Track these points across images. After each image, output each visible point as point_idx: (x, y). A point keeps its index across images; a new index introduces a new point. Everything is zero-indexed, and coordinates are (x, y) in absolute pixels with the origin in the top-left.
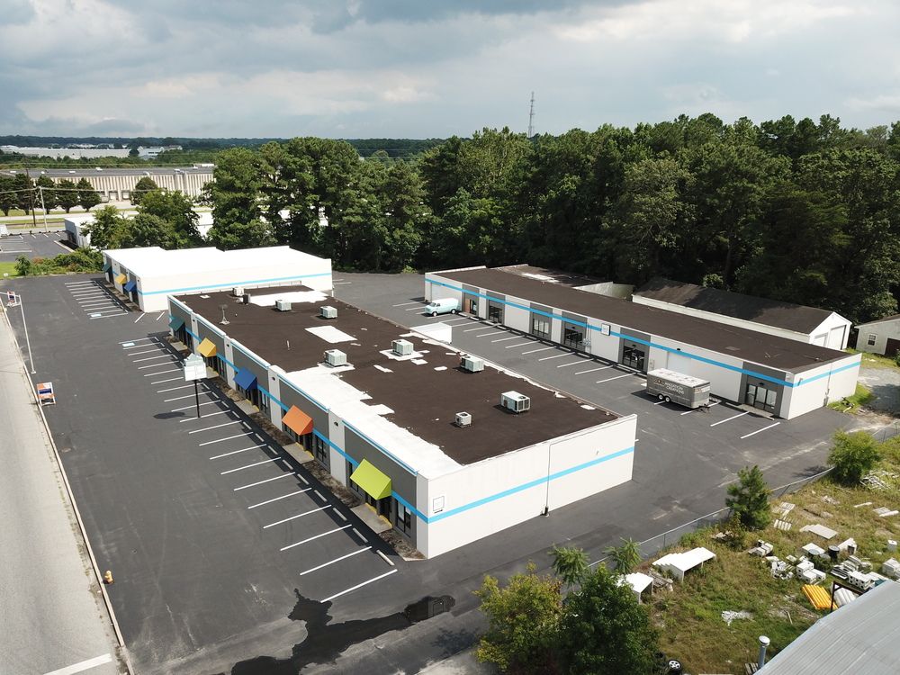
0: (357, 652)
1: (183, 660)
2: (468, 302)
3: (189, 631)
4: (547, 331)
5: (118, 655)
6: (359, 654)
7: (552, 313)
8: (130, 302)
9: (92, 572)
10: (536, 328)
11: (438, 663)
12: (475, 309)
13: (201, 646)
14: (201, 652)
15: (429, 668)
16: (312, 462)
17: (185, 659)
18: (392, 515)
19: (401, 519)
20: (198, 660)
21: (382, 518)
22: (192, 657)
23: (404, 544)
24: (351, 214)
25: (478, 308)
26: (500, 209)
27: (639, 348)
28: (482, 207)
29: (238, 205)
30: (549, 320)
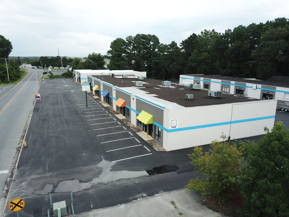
0: (123, 183)
1: (38, 176)
2: (196, 83)
3: (47, 165)
4: (228, 91)
5: (12, 171)
6: (123, 184)
7: (230, 83)
8: (78, 83)
10: (223, 90)
11: (166, 193)
13: (49, 172)
14: (48, 174)
15: (160, 194)
16: (124, 119)
17: (40, 176)
18: (153, 134)
19: (157, 135)
20: (46, 177)
21: (149, 136)
22: (43, 175)
23: (157, 145)
24: (155, 59)
26: (210, 57)
27: (270, 93)
28: (203, 56)
29: (117, 57)
30: (229, 87)
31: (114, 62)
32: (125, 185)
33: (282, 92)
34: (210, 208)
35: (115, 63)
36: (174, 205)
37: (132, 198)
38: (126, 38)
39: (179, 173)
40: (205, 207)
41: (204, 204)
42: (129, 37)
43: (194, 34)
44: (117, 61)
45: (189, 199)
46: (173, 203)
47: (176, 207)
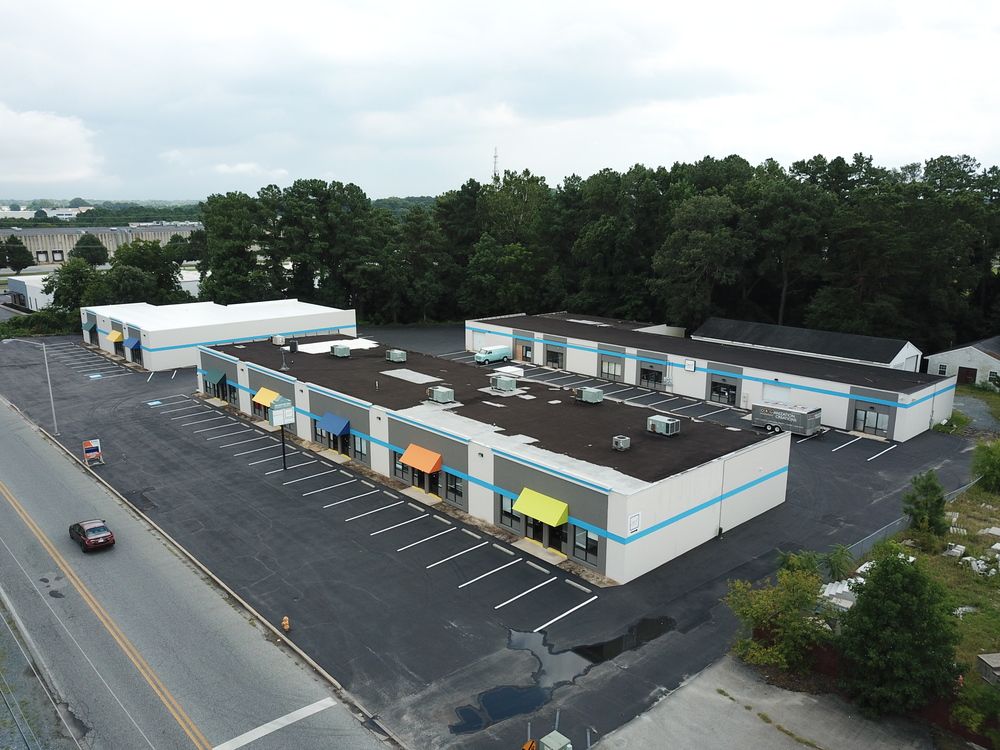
2: (520, 348)
3: (406, 669)
4: (618, 373)
5: (340, 698)
6: (606, 675)
7: (624, 353)
8: (128, 362)
9: (256, 622)
10: (605, 370)
12: (529, 355)
13: (429, 682)
14: (433, 687)
15: (687, 680)
16: (440, 504)
17: (419, 695)
18: (567, 545)
19: (580, 548)
20: (434, 695)
21: (551, 550)
22: (426, 692)
23: (589, 572)
25: (533, 355)
26: (530, 255)
27: (729, 382)
28: (510, 253)
29: (235, 255)
30: (621, 361)
31: (227, 274)
32: (609, 678)
33: (757, 380)
34: (784, 688)
35: (229, 277)
36: (726, 695)
37: (647, 700)
38: (258, 193)
39: (684, 631)
40: (774, 687)
41: (770, 682)
42: (268, 189)
43: (472, 181)
44: (237, 270)
45: (742, 679)
46: (721, 692)
47: (732, 699)
